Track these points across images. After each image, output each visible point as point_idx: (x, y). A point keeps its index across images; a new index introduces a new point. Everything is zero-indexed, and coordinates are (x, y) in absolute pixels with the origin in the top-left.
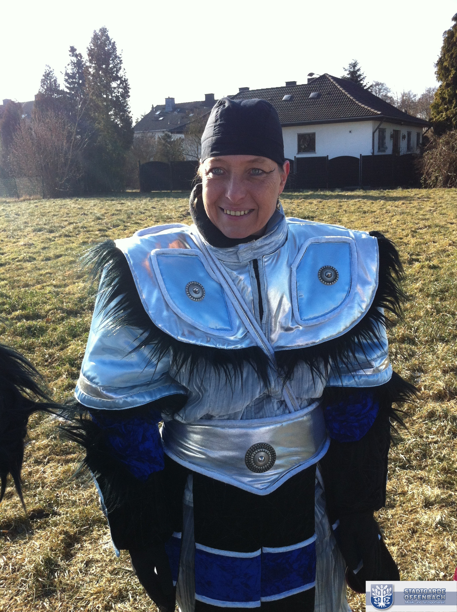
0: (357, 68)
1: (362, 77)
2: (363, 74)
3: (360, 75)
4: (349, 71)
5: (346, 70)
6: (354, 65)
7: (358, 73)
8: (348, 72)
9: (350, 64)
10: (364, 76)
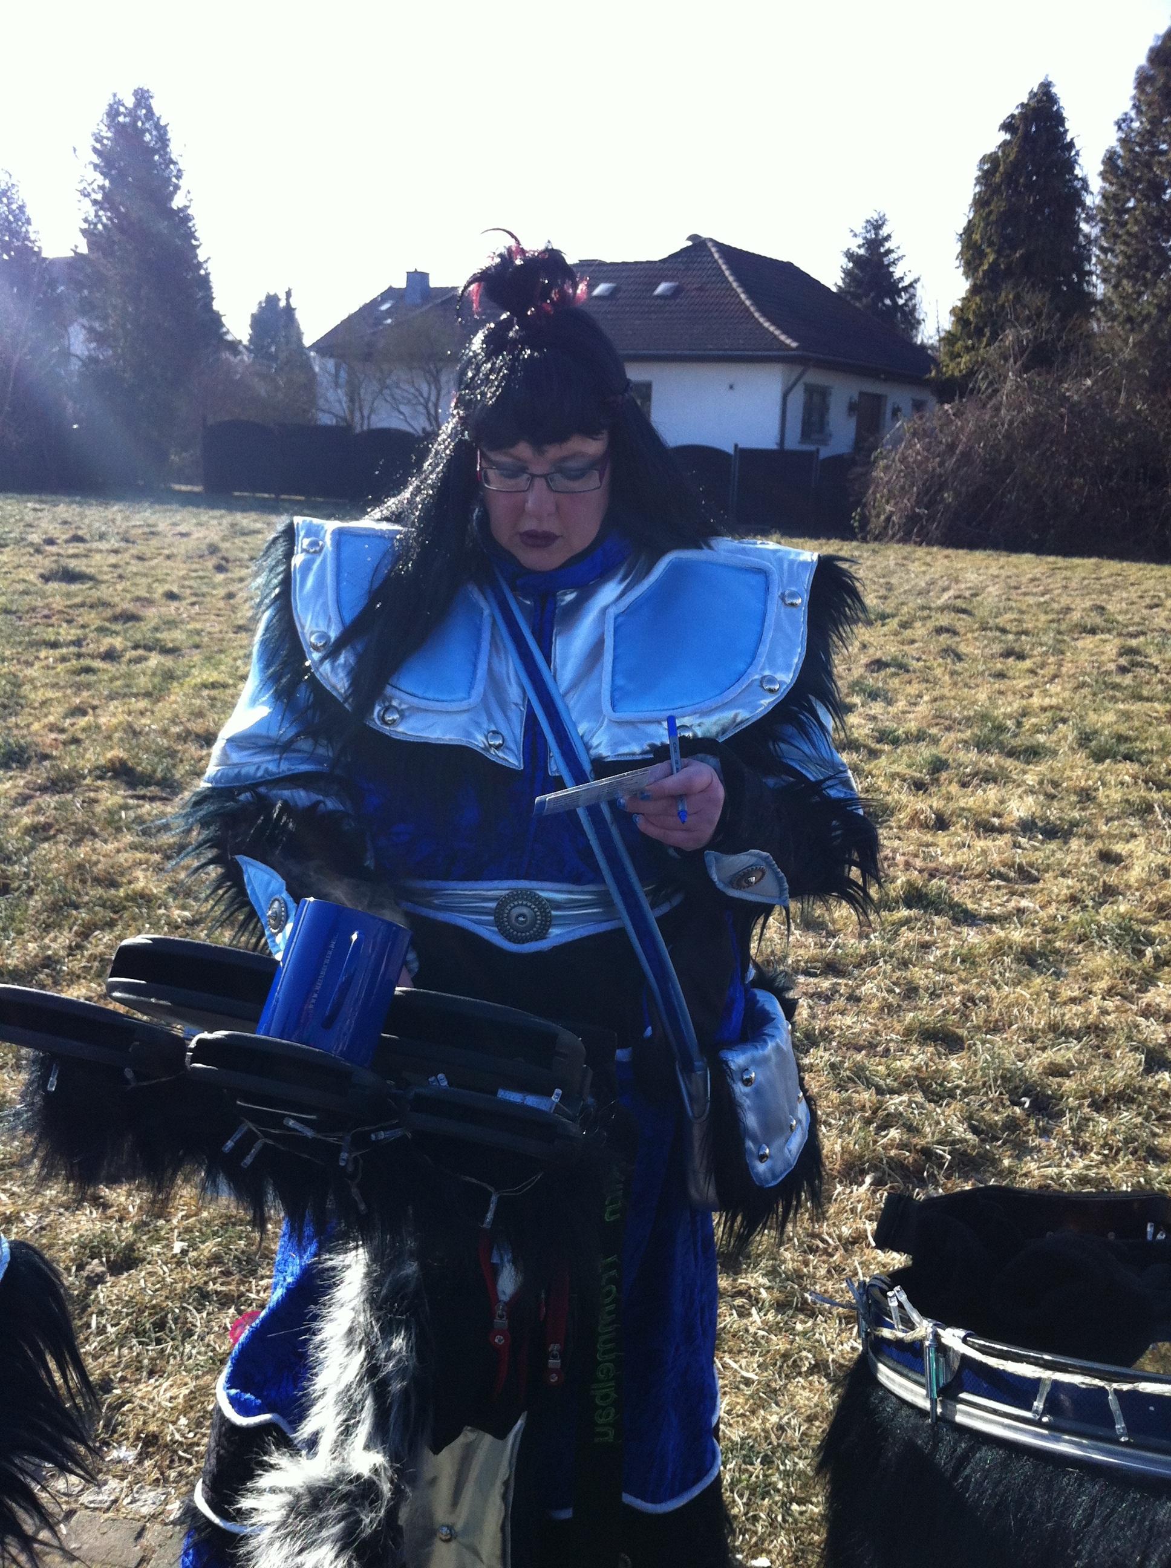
0: (884, 232)
1: (893, 256)
2: (898, 248)
3: (889, 252)
4: (865, 238)
5: (855, 235)
6: (877, 226)
7: (887, 245)
8: (861, 241)
9: (868, 221)
10: (900, 253)
